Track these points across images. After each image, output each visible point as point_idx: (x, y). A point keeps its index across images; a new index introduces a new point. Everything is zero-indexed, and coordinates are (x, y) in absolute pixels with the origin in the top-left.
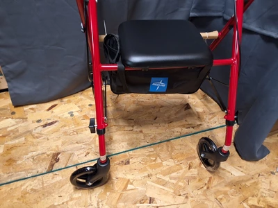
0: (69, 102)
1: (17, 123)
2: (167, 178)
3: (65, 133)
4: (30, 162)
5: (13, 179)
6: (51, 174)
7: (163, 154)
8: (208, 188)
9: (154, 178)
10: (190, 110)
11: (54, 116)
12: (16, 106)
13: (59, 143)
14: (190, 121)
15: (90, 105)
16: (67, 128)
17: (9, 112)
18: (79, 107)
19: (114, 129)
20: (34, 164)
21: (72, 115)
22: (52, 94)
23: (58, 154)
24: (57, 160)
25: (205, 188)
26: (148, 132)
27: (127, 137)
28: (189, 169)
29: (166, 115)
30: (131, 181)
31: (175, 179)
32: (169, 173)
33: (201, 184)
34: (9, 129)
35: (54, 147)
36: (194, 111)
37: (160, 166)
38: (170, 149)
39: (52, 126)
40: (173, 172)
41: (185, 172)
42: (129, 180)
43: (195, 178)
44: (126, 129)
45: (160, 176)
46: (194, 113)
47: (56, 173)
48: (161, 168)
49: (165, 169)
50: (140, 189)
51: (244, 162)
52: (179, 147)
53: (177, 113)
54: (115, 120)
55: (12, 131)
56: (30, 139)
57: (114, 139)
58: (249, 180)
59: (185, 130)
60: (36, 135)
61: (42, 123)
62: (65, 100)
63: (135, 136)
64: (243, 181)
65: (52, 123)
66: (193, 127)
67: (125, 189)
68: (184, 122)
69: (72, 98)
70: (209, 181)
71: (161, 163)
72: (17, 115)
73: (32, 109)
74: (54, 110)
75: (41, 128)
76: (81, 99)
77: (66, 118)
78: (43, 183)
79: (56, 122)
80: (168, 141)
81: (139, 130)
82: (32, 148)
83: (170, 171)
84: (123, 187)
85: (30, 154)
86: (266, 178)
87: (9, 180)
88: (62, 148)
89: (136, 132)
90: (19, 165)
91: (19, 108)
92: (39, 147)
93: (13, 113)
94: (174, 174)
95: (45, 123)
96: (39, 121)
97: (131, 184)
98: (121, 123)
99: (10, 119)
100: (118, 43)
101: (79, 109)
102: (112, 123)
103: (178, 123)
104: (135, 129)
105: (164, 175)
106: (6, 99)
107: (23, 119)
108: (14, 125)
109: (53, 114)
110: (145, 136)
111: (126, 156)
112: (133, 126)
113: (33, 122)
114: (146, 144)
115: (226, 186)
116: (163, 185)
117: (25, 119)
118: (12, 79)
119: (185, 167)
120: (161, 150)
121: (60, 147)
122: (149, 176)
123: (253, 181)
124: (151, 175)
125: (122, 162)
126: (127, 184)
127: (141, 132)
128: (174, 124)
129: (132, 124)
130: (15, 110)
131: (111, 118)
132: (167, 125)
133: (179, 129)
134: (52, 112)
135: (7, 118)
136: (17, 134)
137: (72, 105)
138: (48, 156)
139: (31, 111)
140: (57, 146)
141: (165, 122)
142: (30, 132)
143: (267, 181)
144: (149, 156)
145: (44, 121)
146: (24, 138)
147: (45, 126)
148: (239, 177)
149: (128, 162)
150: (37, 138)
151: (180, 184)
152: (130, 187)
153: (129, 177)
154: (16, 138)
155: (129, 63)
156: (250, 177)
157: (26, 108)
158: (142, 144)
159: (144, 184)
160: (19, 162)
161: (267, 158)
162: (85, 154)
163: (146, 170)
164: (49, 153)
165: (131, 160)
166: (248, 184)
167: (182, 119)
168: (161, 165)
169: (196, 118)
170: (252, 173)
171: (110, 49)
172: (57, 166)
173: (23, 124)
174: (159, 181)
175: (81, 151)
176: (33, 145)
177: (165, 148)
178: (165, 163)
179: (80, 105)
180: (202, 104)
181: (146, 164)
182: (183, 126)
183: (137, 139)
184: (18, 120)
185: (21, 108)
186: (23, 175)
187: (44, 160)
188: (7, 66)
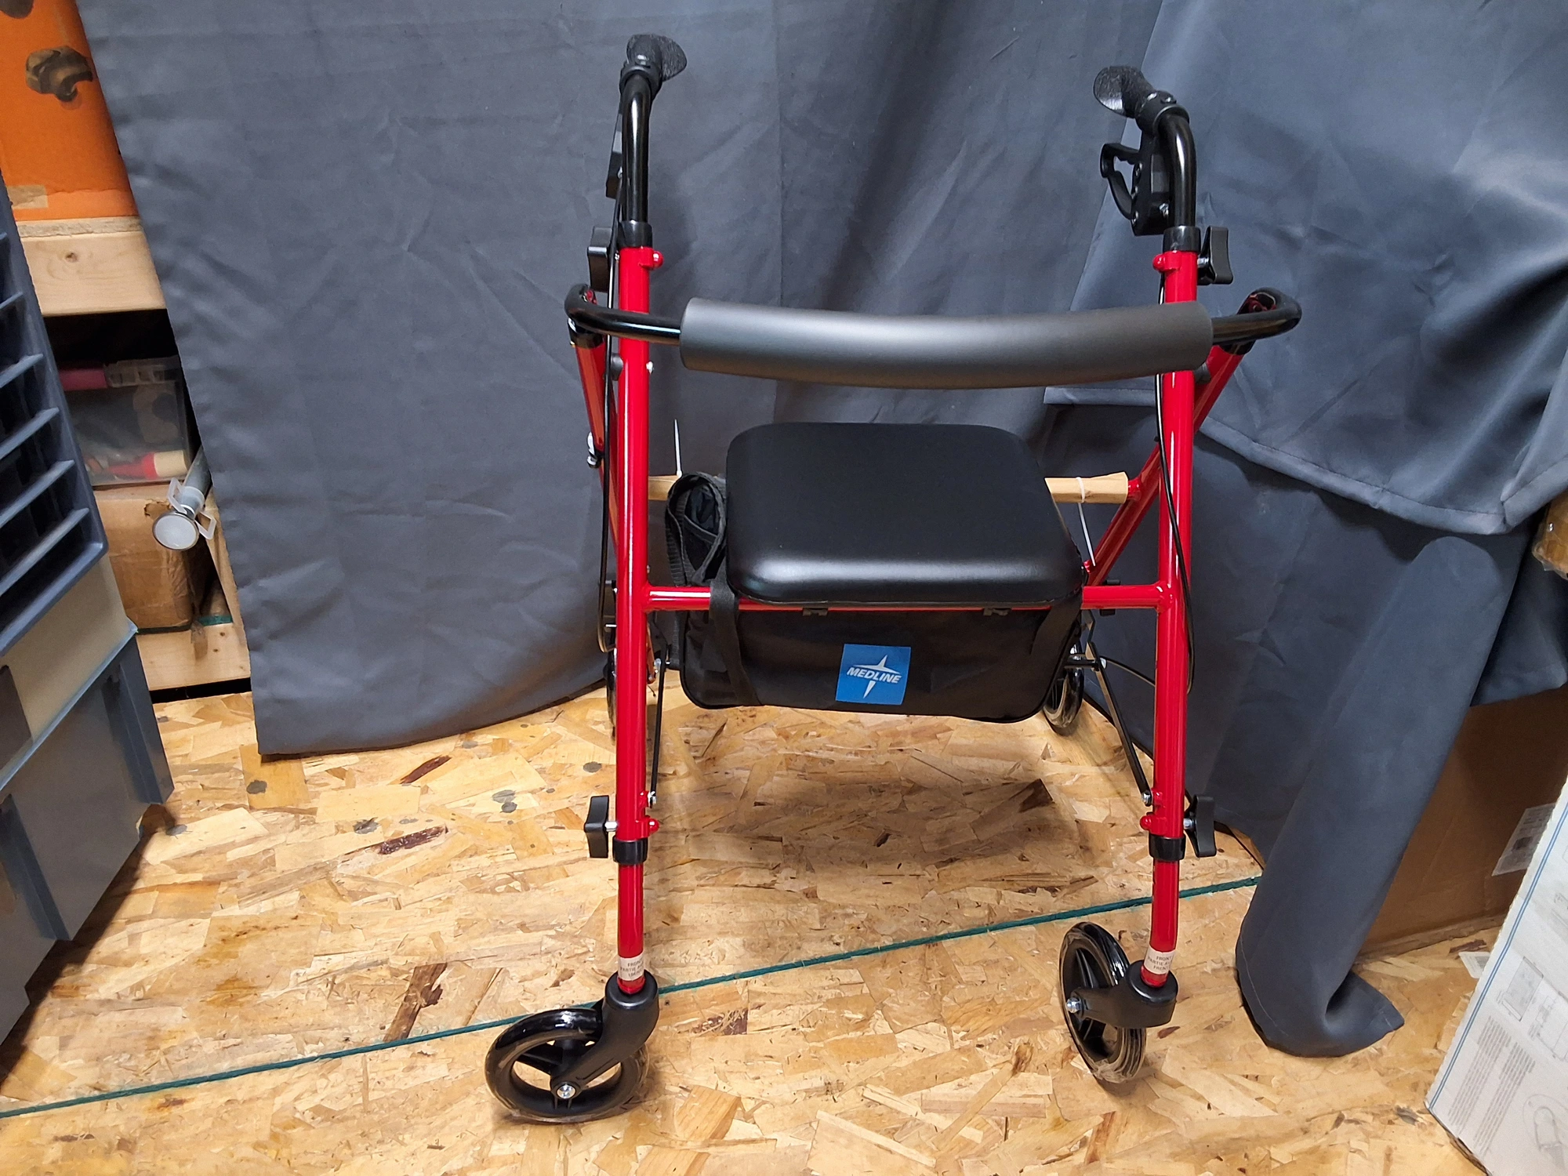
0: (501, 747)
1: (272, 829)
2: (908, 1106)
3: (476, 884)
4: (318, 997)
5: (240, 1063)
6: (402, 1052)
7: (902, 1001)
8: (1093, 1158)
9: (849, 1100)
10: (1045, 812)
11: (432, 809)
12: (271, 757)
13: (445, 924)
14: (1042, 860)
15: (592, 767)
16: (483, 861)
17: (239, 783)
18: (541, 771)
19: (688, 875)
20: (333, 1005)
21: (509, 807)
22: (427, 712)
23: (439, 968)
24: (433, 997)
25: (1080, 1158)
26: (846, 899)
27: (744, 915)
28: (1017, 1069)
29: (932, 826)
30: (748, 1105)
31: (945, 1109)
32: (922, 1084)
33: (1060, 1141)
34: (232, 855)
35: (421, 941)
36: (1066, 816)
37: (880, 1052)
38: (934, 979)
39: (422, 851)
40: (939, 1080)
41: (995, 1085)
42: (737, 1102)
43: (1036, 1113)
44: (745, 877)
45: (880, 1094)
46: (1062, 826)
47: (424, 1046)
48: (887, 1060)
49: (904, 1063)
50: (785, 1140)
51: (1275, 1061)
52: (979, 973)
53: (984, 821)
54: (697, 835)
55: (245, 862)
56: (323, 900)
57: (685, 918)
58: (1288, 1136)
59: (1015, 901)
60: (349, 884)
61: (378, 836)
62: (485, 738)
63: (780, 910)
64: (1258, 1140)
65: (420, 838)
66: (1052, 890)
67: (718, 1135)
68: (1010, 864)
69: (511, 731)
70: (1103, 1130)
71: (890, 1039)
72: (270, 797)
73: (339, 773)
74: (436, 780)
75: (372, 856)
76: (555, 740)
77: (484, 817)
78: (365, 1089)
79: (437, 832)
80: (931, 941)
81: (802, 885)
82: (327, 940)
83: (928, 1074)
84: (709, 1128)
85: (318, 966)
86: (1368, 1136)
87: (224, 1067)
88: (453, 947)
89: (789, 898)
90: (269, 1005)
91: (282, 766)
92: (358, 936)
93: (257, 787)
94: (944, 1091)
95: (390, 834)
96: (364, 826)
97: (748, 1117)
98: (724, 850)
99: (241, 813)
100: (721, 509)
101: (538, 782)
102: (685, 848)
103: (986, 867)
104: (785, 881)
105: (899, 1092)
106: (227, 723)
107: (297, 812)
108: (255, 839)
109: (427, 800)
110: (826, 915)
111: (733, 996)
112: (776, 869)
113: (339, 829)
114: (830, 949)
115: (1175, 1156)
116: (891, 1133)
117: (304, 815)
118: (274, 636)
119: (996, 1062)
120: (896, 982)
121: (448, 940)
122: (828, 1089)
123: (1306, 1143)
124: (841, 1087)
125: (715, 1020)
126: (729, 1117)
127: (811, 895)
128: (967, 868)
129: (771, 861)
130: (266, 773)
131: (679, 826)
132: (931, 873)
133: (985, 895)
134: (425, 790)
135: (229, 807)
136: (269, 876)
137: (512, 762)
138: (395, 973)
139: (335, 782)
140: (436, 937)
141: (922, 856)
142: (323, 870)
143: (1377, 1149)
144: (838, 1002)
145: (386, 824)
146: (295, 896)
147: (388, 848)
148: (1245, 1122)
149: (740, 1025)
150: (354, 896)
151: (970, 1133)
152: (739, 1129)
153: (740, 1087)
154: (261, 891)
155: (754, 585)
156: (1293, 1124)
157: (311, 768)
158: (811, 950)
159: (806, 1123)
160: (270, 994)
161: (1388, 1047)
162: (553, 976)
163: (816, 1062)
164: (398, 962)
165: (752, 1016)
166: (1282, 1154)
167: (1005, 849)
168: (887, 1045)
169: (1070, 847)
170: (1308, 1107)
171: (689, 532)
172: (430, 1019)
173: (296, 836)
174: (873, 1117)
175: (539, 964)
176: (334, 927)
177: (913, 973)
178: (905, 1039)
179: (548, 763)
180: (1107, 788)
181: (820, 1035)
182: (1008, 881)
183: (788, 925)
184: (274, 817)
185: (293, 766)
186: (283, 1046)
187: (376, 990)
188: (263, 583)
